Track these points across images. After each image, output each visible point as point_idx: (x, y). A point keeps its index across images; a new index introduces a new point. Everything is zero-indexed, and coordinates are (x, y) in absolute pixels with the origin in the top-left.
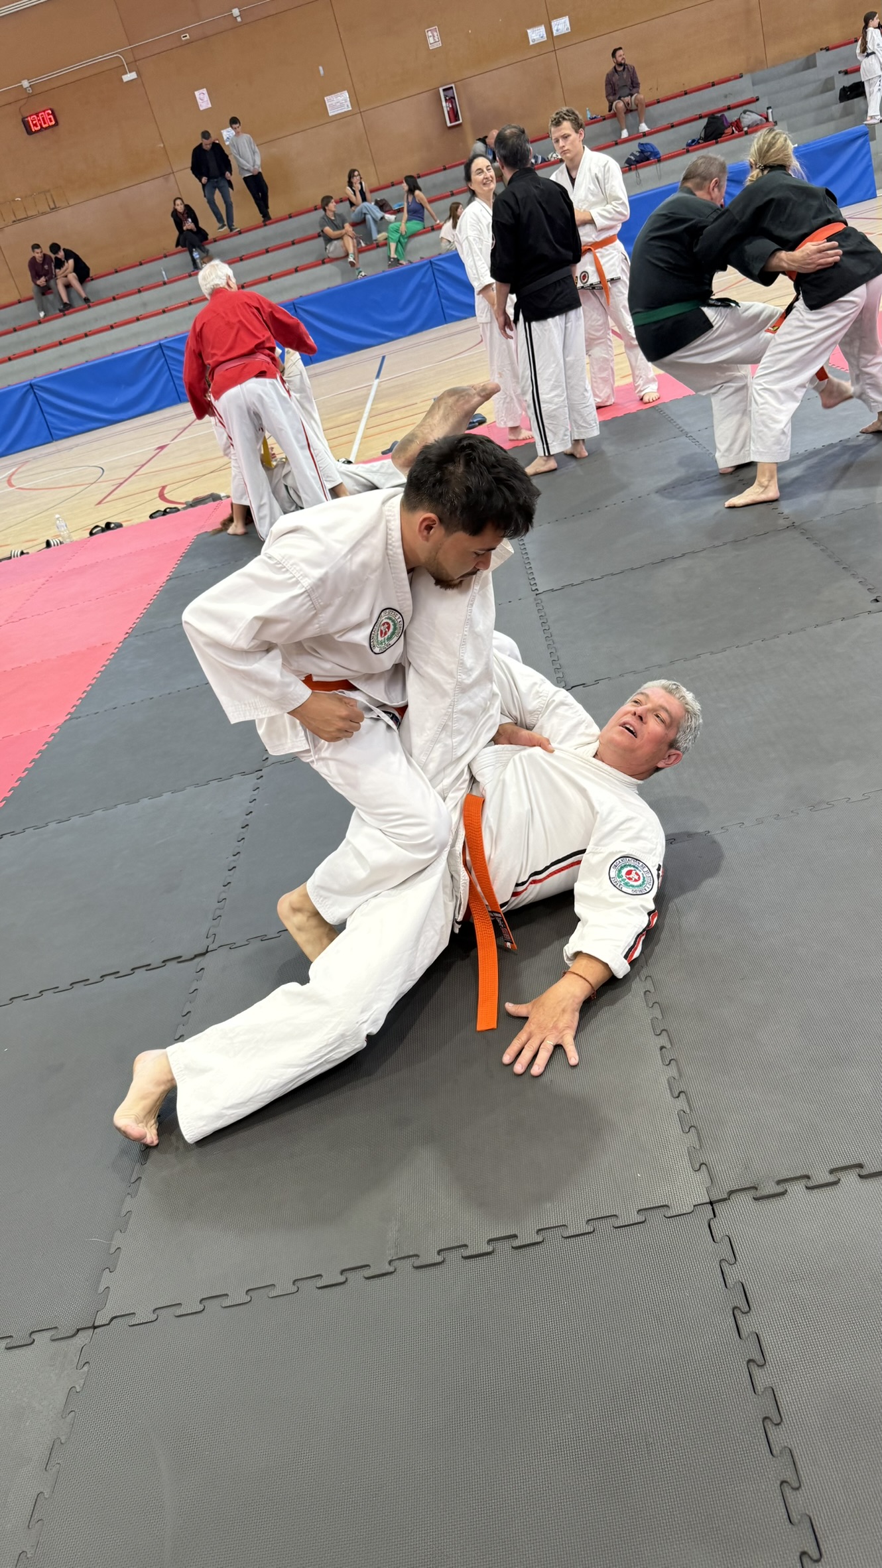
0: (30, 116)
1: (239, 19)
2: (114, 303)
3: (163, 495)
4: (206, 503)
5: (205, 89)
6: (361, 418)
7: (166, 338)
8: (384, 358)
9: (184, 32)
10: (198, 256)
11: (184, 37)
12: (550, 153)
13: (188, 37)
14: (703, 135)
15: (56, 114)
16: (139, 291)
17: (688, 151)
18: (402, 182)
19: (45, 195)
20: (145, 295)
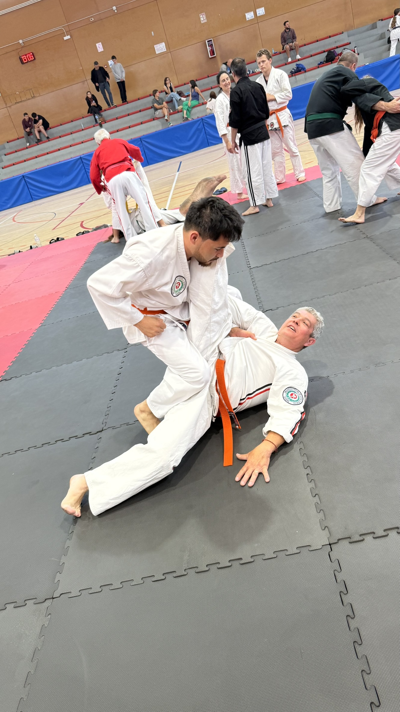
0: (23, 56)
1: (116, 11)
2: (60, 139)
3: (82, 225)
4: (101, 229)
5: (101, 43)
6: (171, 190)
7: (83, 154)
8: (181, 162)
9: (91, 17)
10: (97, 118)
11: (91, 19)
12: (255, 70)
13: (93, 20)
14: (325, 60)
15: (35, 55)
16: (71, 134)
17: (318, 67)
18: (189, 83)
19: (30, 91)
20: (74, 135)
